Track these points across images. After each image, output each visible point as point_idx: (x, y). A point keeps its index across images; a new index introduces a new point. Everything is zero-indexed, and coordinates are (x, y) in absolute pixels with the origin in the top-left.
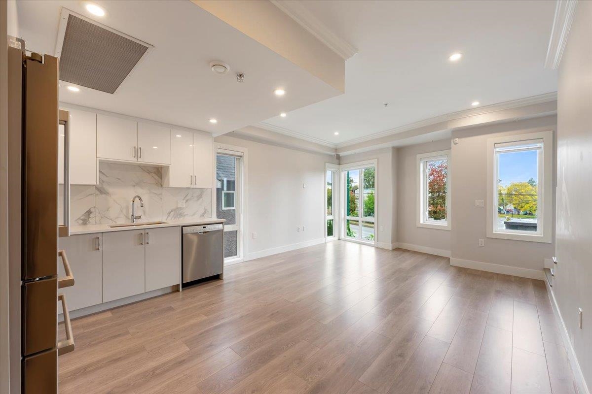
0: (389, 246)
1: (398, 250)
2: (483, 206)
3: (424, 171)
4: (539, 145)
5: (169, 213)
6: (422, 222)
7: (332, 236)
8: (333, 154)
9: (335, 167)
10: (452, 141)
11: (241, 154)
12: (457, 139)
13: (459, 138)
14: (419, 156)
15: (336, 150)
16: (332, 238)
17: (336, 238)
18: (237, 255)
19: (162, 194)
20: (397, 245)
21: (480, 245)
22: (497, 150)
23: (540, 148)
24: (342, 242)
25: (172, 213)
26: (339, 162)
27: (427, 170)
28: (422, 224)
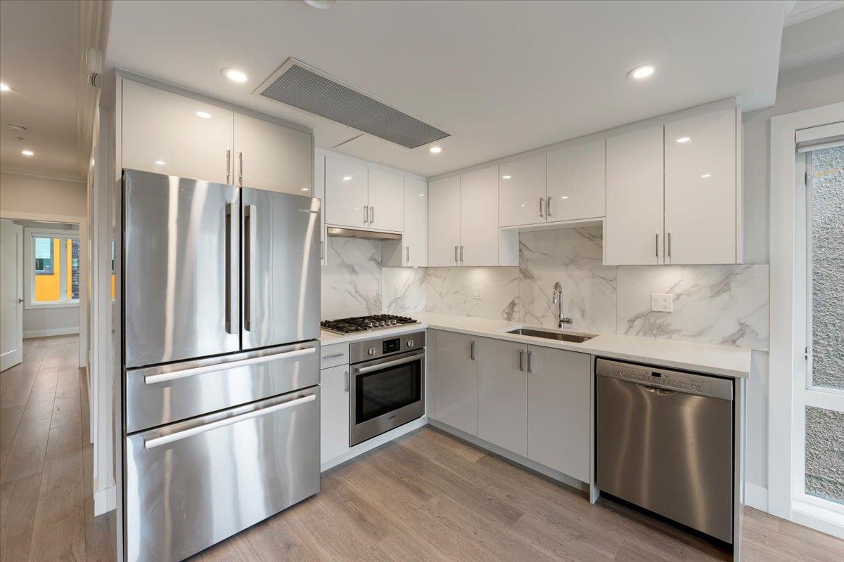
5: (632, 321)
19: (615, 279)
25: (639, 322)
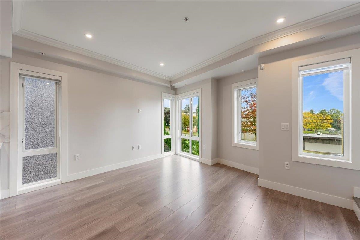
0: (210, 162)
1: (218, 165)
2: (288, 129)
3: (238, 98)
4: (345, 66)
6: (236, 141)
7: (170, 151)
8: (169, 86)
9: (172, 97)
10: (259, 67)
11: (59, 78)
12: (263, 65)
13: (265, 63)
14: (233, 85)
15: (171, 82)
16: (171, 153)
17: (173, 153)
18: (56, 176)
20: (217, 160)
21: (285, 168)
22: (302, 73)
23: (347, 68)
24: (178, 157)
26: (176, 93)
27: (240, 97)
28: (236, 143)
